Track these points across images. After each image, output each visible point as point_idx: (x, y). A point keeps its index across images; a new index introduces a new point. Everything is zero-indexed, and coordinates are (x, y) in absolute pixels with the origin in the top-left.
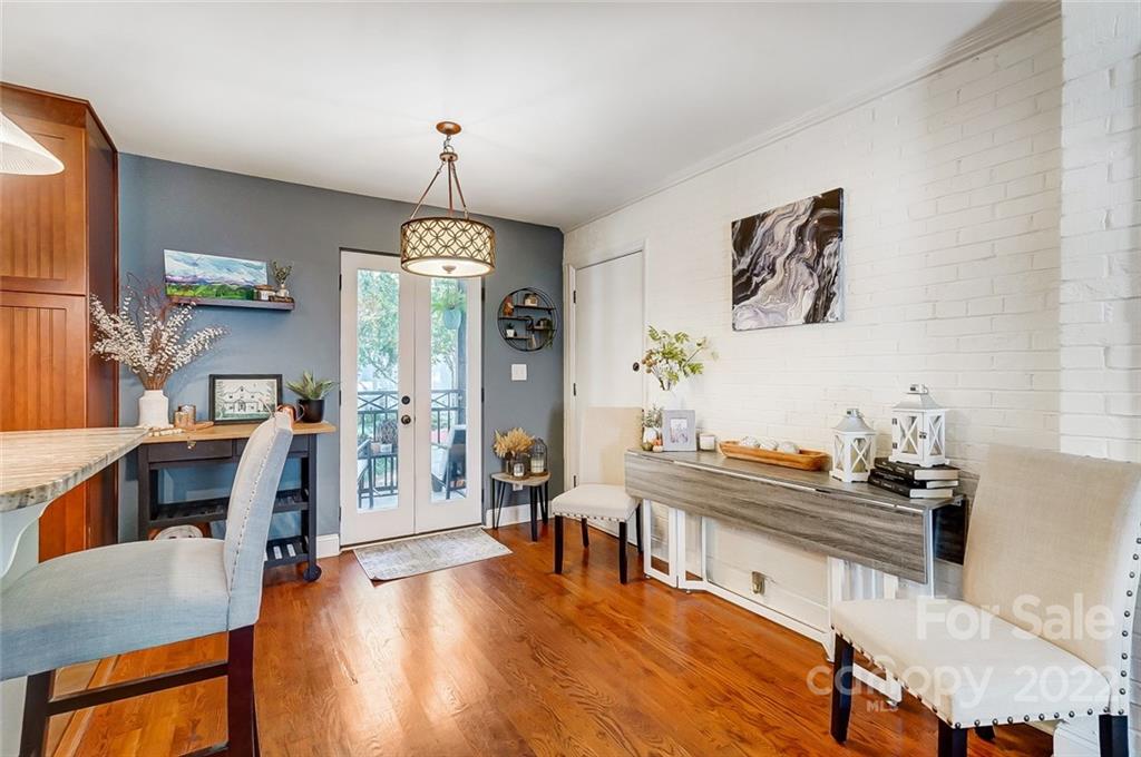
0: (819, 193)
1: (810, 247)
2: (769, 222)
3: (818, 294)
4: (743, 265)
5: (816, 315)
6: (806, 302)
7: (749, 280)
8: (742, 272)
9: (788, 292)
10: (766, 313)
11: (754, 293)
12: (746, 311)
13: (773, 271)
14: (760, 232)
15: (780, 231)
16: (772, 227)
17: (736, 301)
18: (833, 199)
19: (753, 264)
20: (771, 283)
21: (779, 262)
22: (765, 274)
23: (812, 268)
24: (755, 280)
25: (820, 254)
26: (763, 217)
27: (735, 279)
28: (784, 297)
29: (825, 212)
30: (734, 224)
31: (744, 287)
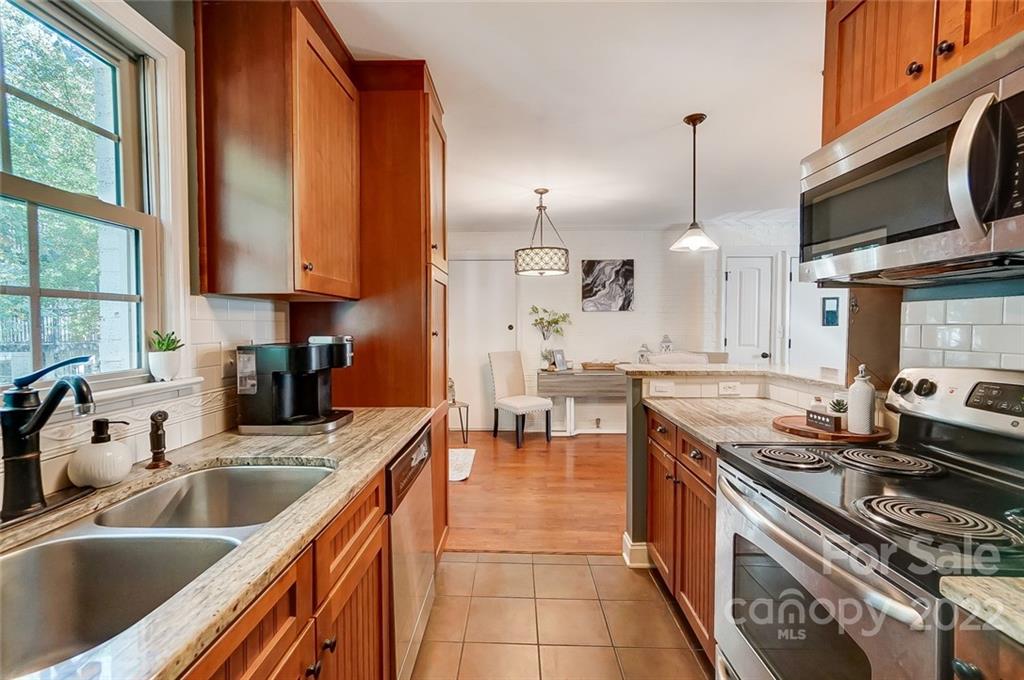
0: (625, 259)
1: (621, 281)
2: (602, 265)
3: (625, 300)
4: (589, 281)
5: (625, 307)
6: (620, 302)
7: (592, 289)
8: (588, 285)
9: (611, 297)
10: (601, 304)
11: (595, 295)
12: (589, 303)
13: (604, 287)
14: (598, 268)
15: (608, 270)
16: (604, 267)
17: (584, 297)
18: (630, 263)
19: (594, 282)
20: (603, 292)
21: (607, 283)
22: (600, 287)
23: (622, 289)
24: (595, 289)
25: (626, 283)
26: (599, 262)
27: (584, 287)
28: (609, 299)
29: (627, 267)
30: (583, 261)
31: (588, 292)
